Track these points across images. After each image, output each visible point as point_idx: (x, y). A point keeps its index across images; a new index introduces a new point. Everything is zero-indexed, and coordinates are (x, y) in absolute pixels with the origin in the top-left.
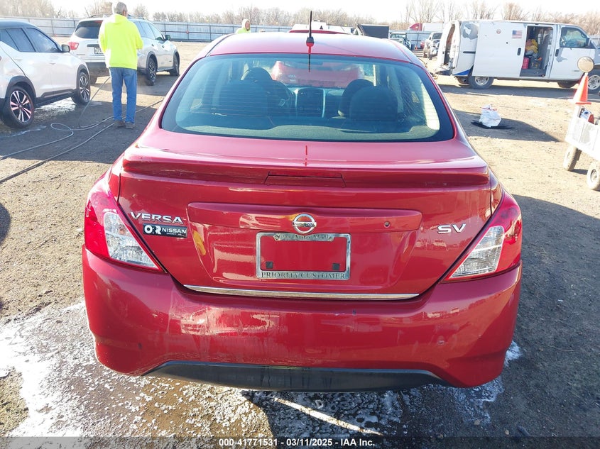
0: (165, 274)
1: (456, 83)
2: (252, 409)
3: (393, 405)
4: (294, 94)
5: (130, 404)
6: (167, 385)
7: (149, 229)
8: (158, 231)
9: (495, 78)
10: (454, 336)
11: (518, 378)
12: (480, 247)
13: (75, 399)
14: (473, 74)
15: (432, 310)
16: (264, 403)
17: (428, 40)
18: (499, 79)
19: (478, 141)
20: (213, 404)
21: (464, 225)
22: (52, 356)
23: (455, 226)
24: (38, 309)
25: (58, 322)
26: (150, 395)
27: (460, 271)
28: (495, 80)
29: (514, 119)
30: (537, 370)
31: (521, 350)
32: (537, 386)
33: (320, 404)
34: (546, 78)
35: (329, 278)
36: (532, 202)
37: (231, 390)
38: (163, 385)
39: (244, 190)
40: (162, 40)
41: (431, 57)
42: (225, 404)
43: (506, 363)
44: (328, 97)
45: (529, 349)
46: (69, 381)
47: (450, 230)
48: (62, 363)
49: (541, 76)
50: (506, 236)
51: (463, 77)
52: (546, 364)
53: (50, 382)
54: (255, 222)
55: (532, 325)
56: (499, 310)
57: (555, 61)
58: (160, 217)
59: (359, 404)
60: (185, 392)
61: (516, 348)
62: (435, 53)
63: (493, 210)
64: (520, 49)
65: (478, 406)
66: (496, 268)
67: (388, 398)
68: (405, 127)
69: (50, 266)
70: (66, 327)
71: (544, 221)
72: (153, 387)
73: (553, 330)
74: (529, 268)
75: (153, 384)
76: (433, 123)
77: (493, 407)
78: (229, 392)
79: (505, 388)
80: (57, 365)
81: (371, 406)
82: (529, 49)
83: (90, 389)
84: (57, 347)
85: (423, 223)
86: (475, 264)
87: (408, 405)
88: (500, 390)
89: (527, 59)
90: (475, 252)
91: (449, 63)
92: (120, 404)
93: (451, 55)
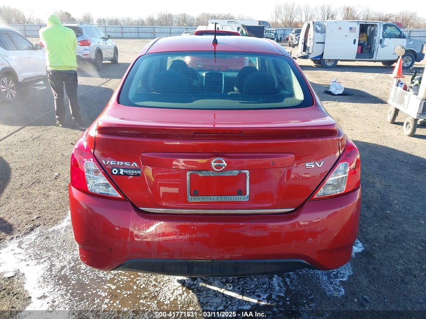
0: (126, 201)
1: (312, 64)
2: (184, 291)
3: (279, 285)
4: (203, 76)
5: (101, 291)
6: (126, 278)
7: (115, 171)
8: (121, 173)
9: (339, 60)
10: (319, 235)
11: (362, 264)
12: (333, 177)
13: (63, 289)
14: (324, 58)
15: (303, 220)
16: (192, 287)
17: (291, 34)
18: (341, 61)
19: (328, 105)
20: (157, 289)
21: (322, 162)
22: (45, 261)
23: (316, 163)
24: (32, 229)
25: (47, 238)
26: (114, 285)
27: (321, 192)
28: (339, 61)
29: (353, 88)
30: (374, 258)
31: (363, 246)
32: (375, 269)
33: (230, 287)
34: (373, 59)
35: (235, 200)
36: (367, 145)
37: (169, 280)
38: (123, 278)
39: (174, 143)
40: (105, 39)
41: (294, 46)
42: (166, 289)
43: (353, 255)
44: (226, 78)
45: (368, 244)
46: (57, 277)
47: (313, 166)
48: (52, 266)
49: (370, 58)
50: (350, 168)
51: (317, 60)
52: (380, 254)
53: (44, 279)
54: (183, 164)
55: (370, 229)
56: (347, 218)
57: (380, 48)
58: (122, 163)
59: (256, 285)
60: (138, 282)
61: (360, 245)
62: (296, 43)
63: (341, 152)
64: (355, 40)
65: (336, 284)
66: (344, 190)
67: (276, 280)
68: (281, 98)
69: (38, 200)
70: (52, 241)
71: (376, 159)
72: (116, 279)
73: (384, 231)
74: (367, 190)
75: (116, 277)
76: (299, 95)
77: (346, 284)
78: (168, 281)
79: (353, 271)
80: (49, 267)
81: (265, 286)
82: (361, 39)
83: (73, 282)
84: (47, 255)
85: (296, 162)
86: (331, 188)
87: (289, 285)
88: (350, 273)
89: (360, 47)
90: (330, 180)
91: (307, 51)
92: (94, 292)
93: (308, 45)
